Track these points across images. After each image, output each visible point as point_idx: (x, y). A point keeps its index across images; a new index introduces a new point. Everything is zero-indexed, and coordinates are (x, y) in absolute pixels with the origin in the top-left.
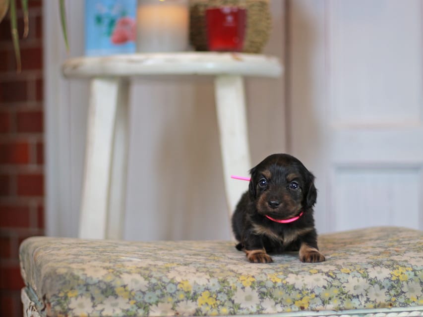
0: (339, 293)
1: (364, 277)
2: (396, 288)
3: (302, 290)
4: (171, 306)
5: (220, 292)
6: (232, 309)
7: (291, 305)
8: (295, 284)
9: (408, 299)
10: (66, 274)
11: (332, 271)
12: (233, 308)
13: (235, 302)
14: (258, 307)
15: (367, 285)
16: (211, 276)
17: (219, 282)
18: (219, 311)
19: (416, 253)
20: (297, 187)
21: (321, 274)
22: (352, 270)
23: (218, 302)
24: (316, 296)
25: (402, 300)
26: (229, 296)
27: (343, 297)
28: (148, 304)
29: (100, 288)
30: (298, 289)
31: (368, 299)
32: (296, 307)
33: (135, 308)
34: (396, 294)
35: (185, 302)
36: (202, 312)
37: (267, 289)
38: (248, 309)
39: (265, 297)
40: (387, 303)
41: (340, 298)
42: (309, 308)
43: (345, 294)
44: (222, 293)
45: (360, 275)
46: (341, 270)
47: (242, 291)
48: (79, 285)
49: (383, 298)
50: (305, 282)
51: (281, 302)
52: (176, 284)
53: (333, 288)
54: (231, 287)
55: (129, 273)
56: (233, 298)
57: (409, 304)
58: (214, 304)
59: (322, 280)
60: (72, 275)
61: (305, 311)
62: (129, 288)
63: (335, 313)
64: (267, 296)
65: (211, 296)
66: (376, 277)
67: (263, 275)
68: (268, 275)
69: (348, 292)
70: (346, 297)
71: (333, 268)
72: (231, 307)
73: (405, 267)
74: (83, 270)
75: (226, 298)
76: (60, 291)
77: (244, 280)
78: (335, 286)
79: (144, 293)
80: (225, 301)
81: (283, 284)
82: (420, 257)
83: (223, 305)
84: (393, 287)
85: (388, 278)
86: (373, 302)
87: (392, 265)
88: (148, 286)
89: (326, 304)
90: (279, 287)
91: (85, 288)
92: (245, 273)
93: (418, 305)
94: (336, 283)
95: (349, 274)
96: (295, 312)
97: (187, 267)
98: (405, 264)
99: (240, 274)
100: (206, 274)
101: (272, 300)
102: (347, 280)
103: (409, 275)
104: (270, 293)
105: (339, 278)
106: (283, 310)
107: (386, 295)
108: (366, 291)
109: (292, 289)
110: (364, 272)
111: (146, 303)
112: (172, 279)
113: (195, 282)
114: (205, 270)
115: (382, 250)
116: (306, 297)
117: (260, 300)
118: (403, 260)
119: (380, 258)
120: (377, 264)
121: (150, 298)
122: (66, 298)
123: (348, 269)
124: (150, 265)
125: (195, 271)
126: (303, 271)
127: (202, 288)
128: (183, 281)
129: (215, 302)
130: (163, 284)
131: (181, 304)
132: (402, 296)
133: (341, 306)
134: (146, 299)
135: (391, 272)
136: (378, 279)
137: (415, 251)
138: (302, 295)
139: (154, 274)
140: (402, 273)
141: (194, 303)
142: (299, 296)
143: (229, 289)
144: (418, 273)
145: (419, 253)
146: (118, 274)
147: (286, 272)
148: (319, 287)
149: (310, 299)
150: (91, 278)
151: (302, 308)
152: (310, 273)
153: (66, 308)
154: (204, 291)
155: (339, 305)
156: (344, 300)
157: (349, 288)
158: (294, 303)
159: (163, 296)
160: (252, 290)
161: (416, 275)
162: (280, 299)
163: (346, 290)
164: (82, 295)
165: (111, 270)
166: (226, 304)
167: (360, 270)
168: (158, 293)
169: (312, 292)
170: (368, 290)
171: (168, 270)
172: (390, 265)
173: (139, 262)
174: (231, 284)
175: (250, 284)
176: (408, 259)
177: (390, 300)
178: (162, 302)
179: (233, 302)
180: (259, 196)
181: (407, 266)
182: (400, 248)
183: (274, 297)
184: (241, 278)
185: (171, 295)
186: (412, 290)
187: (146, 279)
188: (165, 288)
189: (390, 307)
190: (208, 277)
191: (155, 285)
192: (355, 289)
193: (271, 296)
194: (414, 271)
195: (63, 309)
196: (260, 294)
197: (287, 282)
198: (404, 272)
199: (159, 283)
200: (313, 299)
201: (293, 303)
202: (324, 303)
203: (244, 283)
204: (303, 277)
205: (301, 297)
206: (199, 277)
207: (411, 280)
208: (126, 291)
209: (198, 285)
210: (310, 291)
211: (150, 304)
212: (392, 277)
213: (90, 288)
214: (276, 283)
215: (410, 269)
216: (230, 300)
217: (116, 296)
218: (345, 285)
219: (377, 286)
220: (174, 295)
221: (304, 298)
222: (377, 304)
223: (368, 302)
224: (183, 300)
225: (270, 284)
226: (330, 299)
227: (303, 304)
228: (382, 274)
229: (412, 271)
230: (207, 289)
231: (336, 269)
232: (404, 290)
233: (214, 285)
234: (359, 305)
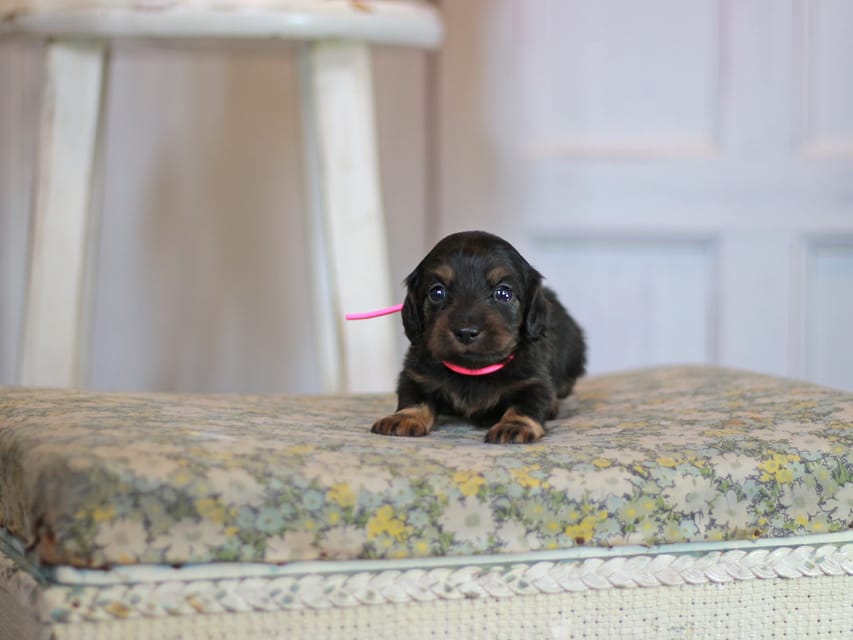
0: (656, 509)
1: (706, 476)
2: (769, 498)
3: (583, 503)
4: (311, 538)
5: (414, 508)
6: (437, 545)
7: (557, 535)
8: (567, 489)
9: (792, 520)
10: (91, 470)
11: (640, 462)
12: (439, 541)
13: (446, 529)
14: (491, 539)
15: (713, 492)
16: (395, 474)
17: (411, 486)
18: (410, 548)
19: (798, 424)
20: (510, 297)
21: (618, 468)
22: (680, 461)
23: (410, 530)
24: (610, 516)
25: (779, 522)
26: (432, 517)
27: (664, 516)
28: (262, 536)
29: (162, 500)
30: (573, 501)
31: (713, 522)
32: (567, 540)
33: (237, 543)
34: (768, 510)
35: (340, 529)
36: (375, 550)
37: (511, 502)
38: (470, 544)
39: (506, 518)
40: (749, 530)
41: (658, 520)
42: (594, 540)
43: (667, 511)
44: (419, 510)
45: (697, 471)
46: (657, 460)
47: (459, 504)
48: (118, 495)
49: (742, 519)
50: (589, 486)
51: (537, 528)
52: (323, 492)
53: (644, 498)
54: (436, 498)
55: (223, 467)
56: (441, 521)
57: (792, 532)
58: (401, 534)
59: (623, 483)
60: (103, 473)
61: (586, 546)
62: (225, 500)
63: (644, 551)
64: (510, 515)
65: (395, 517)
66: (729, 476)
67: (500, 471)
68: (511, 471)
69: (674, 507)
70: (669, 518)
71: (640, 457)
72: (435, 541)
73: (785, 453)
74: (125, 460)
75: (425, 519)
76: (76, 508)
77: (463, 483)
78: (649, 496)
79: (255, 511)
80: (424, 527)
81: (543, 490)
82: (811, 433)
83: (419, 536)
84: (763, 496)
85: (753, 478)
86: (722, 527)
87: (759, 450)
88: (265, 495)
89: (628, 534)
90: (535, 496)
91: (130, 502)
92: (463, 467)
93: (810, 533)
94: (650, 488)
95: (674, 468)
96: (565, 548)
97: (337, 454)
98: (784, 447)
99: (454, 469)
100: (383, 470)
101: (520, 524)
102: (673, 482)
103: (795, 470)
104: (517, 510)
105: (655, 478)
106: (542, 546)
107: (748, 513)
108: (709, 504)
109: (562, 501)
110: (704, 465)
111: (258, 532)
112: (315, 481)
113: (362, 489)
114: (376, 459)
115: (725, 417)
116: (590, 518)
117: (497, 524)
118: (778, 438)
119: (729, 434)
120: (728, 448)
121: (268, 522)
122: (90, 522)
123: (671, 459)
124: (260, 449)
125: (358, 463)
126: (579, 462)
127: (378, 500)
128: (338, 484)
129: (402, 529)
130: (296, 492)
131: (333, 534)
132: (781, 515)
133: (659, 537)
134: (261, 525)
135: (758, 464)
136: (734, 479)
137: (794, 420)
138: (582, 513)
139: (274, 468)
140: (781, 468)
141: (360, 531)
142: (575, 516)
143: (433, 500)
144: (812, 468)
145: (804, 425)
146: (201, 469)
147: (547, 465)
148: (616, 497)
149: (597, 522)
150: (144, 479)
151: (580, 542)
152: (596, 466)
153: (90, 543)
154: (380, 507)
155: (656, 534)
156: (664, 523)
157: (677, 500)
158: (564, 530)
159: (295, 517)
160: (481, 503)
161: (808, 471)
162: (535, 523)
163: (669, 503)
164: (123, 516)
165: (184, 462)
166: (425, 533)
167: (696, 460)
168: (286, 510)
169: (602, 507)
170: (714, 503)
171: (301, 460)
172: (754, 450)
173: (233, 443)
174: (437, 491)
175: (476, 490)
176: (787, 436)
177: (756, 524)
178: (294, 530)
179: (440, 529)
180: (432, 321)
181: (789, 451)
182: (759, 412)
183: (525, 517)
184: (458, 478)
185: (313, 515)
186: (800, 502)
187: (259, 480)
188: (299, 499)
189: (754, 537)
190: (387, 475)
191: (279, 493)
192: (687, 501)
193: (518, 515)
194: (803, 462)
195: (83, 546)
196: (496, 511)
197: (551, 487)
198: (785, 464)
199: (288, 488)
200: (603, 521)
201: (561, 530)
202: (624, 530)
203: (463, 489)
204: (583, 476)
205: (580, 517)
206: (370, 476)
207: (800, 481)
208: (218, 506)
209: (368, 493)
210: (597, 505)
211: (269, 535)
212: (761, 475)
213: (143, 501)
214: (528, 488)
215: (797, 459)
216: (434, 524)
217: (197, 517)
218: (667, 491)
219: (731, 494)
220: (318, 514)
221: (584, 520)
222: (729, 533)
223: (712, 528)
224: (336, 526)
225: (516, 491)
226: (637, 522)
227: (582, 532)
228: (741, 468)
229: (801, 463)
230: (387, 502)
231: (647, 458)
232: (785, 501)
233: (401, 493)
234: (695, 534)
